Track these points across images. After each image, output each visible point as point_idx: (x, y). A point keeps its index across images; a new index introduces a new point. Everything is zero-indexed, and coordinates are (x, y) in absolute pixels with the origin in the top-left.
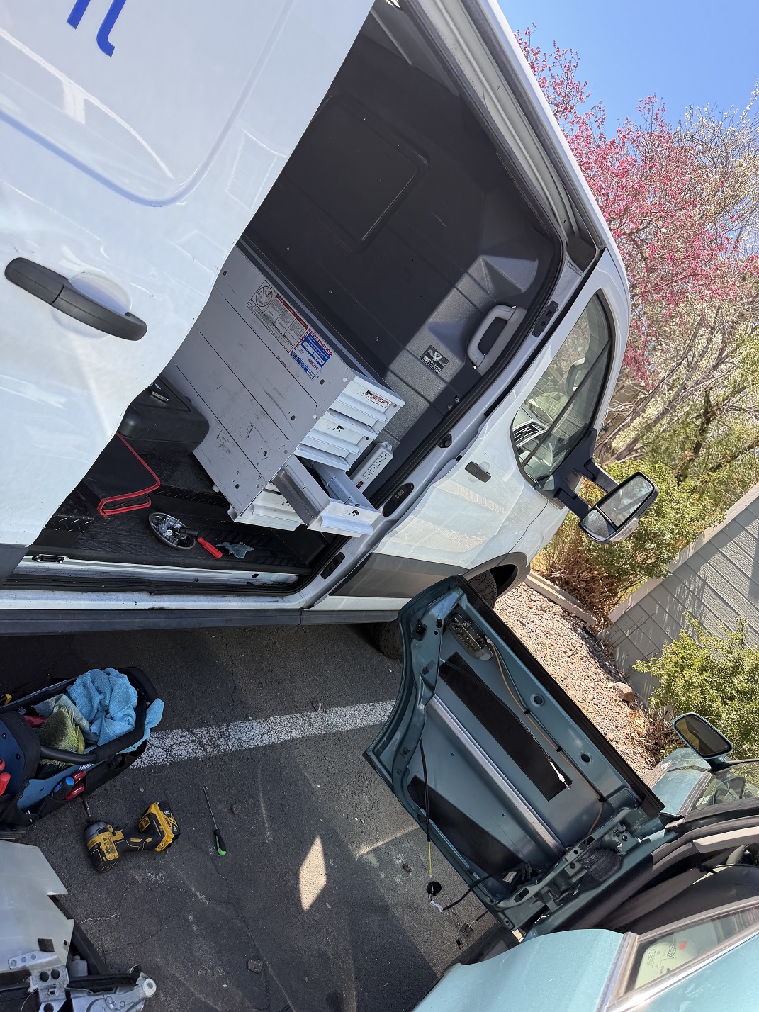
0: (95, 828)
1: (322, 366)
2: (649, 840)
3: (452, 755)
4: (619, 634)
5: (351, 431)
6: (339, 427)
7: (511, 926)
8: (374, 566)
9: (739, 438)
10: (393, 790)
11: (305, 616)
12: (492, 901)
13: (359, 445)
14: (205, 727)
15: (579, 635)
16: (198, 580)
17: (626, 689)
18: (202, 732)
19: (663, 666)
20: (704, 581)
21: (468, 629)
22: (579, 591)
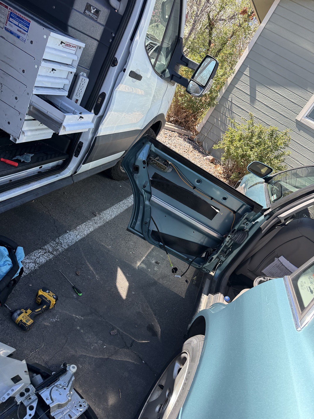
0: (15, 315)
1: (27, 32)
2: (258, 222)
3: (165, 216)
4: (203, 136)
5: (61, 70)
6: (53, 70)
7: (208, 271)
8: (99, 143)
9: (226, 34)
10: (145, 239)
11: (74, 178)
12: (199, 266)
13: (68, 78)
14: (48, 244)
15: (187, 142)
16: (11, 180)
17: (211, 157)
18: (48, 247)
19: (224, 143)
20: (231, 102)
21: (158, 160)
22: (182, 123)
